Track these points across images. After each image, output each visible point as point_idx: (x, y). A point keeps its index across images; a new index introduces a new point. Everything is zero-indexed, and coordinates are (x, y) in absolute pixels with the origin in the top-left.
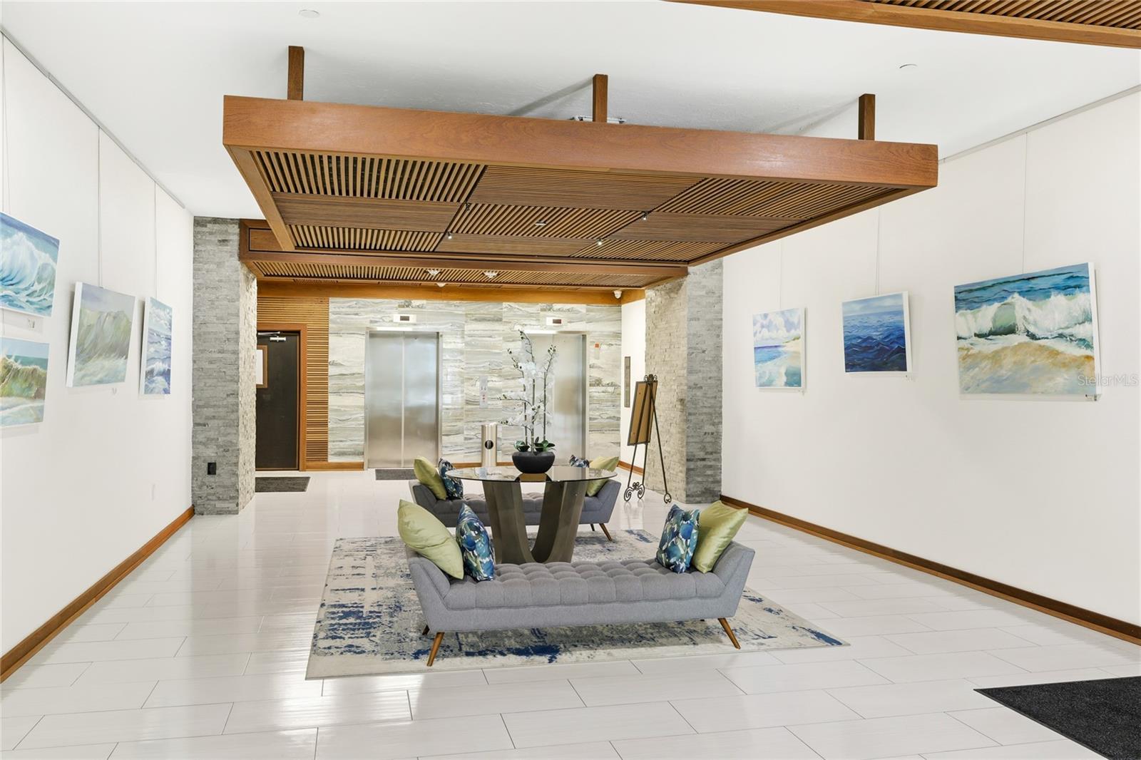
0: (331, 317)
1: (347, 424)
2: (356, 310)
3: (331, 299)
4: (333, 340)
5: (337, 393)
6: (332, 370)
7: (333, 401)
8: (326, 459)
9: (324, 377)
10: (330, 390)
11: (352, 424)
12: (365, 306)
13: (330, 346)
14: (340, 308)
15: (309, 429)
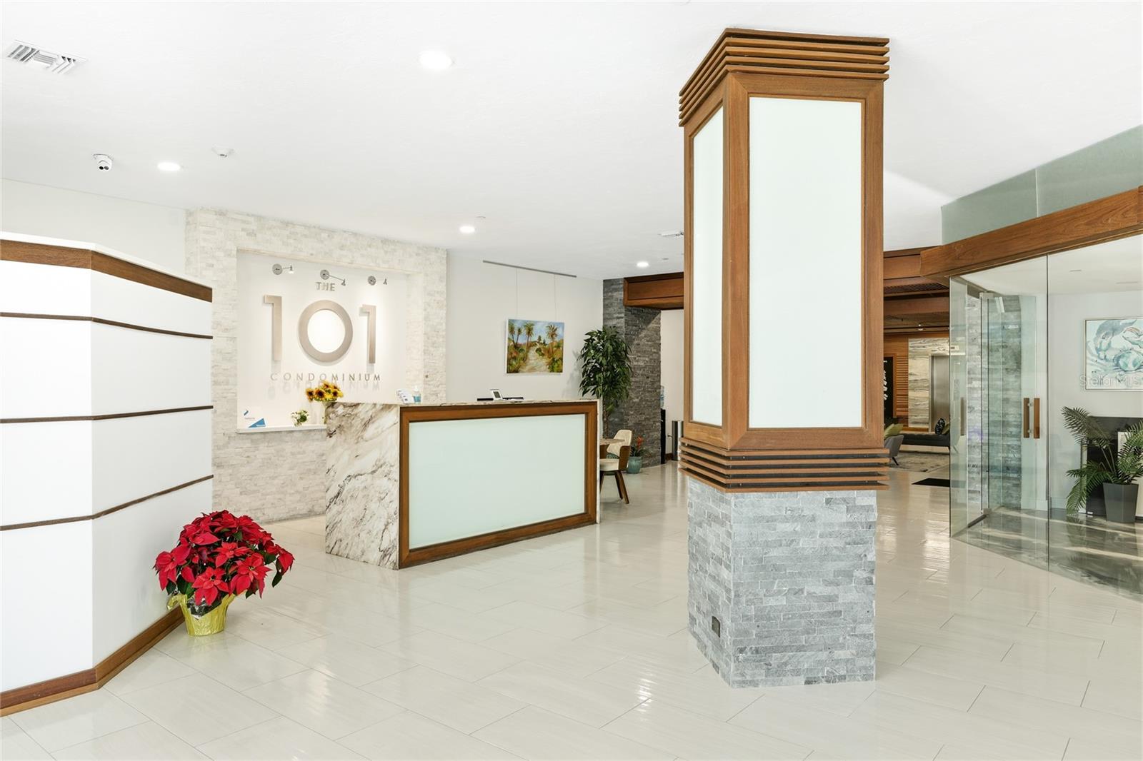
0: (910, 349)
1: (919, 407)
2: (923, 345)
3: (909, 340)
4: (911, 362)
5: (913, 390)
6: (911, 378)
7: (911, 394)
8: (907, 426)
9: (906, 382)
10: (909, 388)
11: (922, 407)
12: (928, 342)
13: (909, 364)
14: (913, 344)
15: (898, 409)
